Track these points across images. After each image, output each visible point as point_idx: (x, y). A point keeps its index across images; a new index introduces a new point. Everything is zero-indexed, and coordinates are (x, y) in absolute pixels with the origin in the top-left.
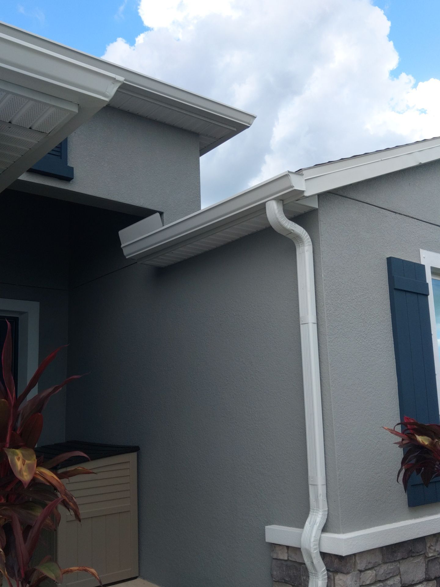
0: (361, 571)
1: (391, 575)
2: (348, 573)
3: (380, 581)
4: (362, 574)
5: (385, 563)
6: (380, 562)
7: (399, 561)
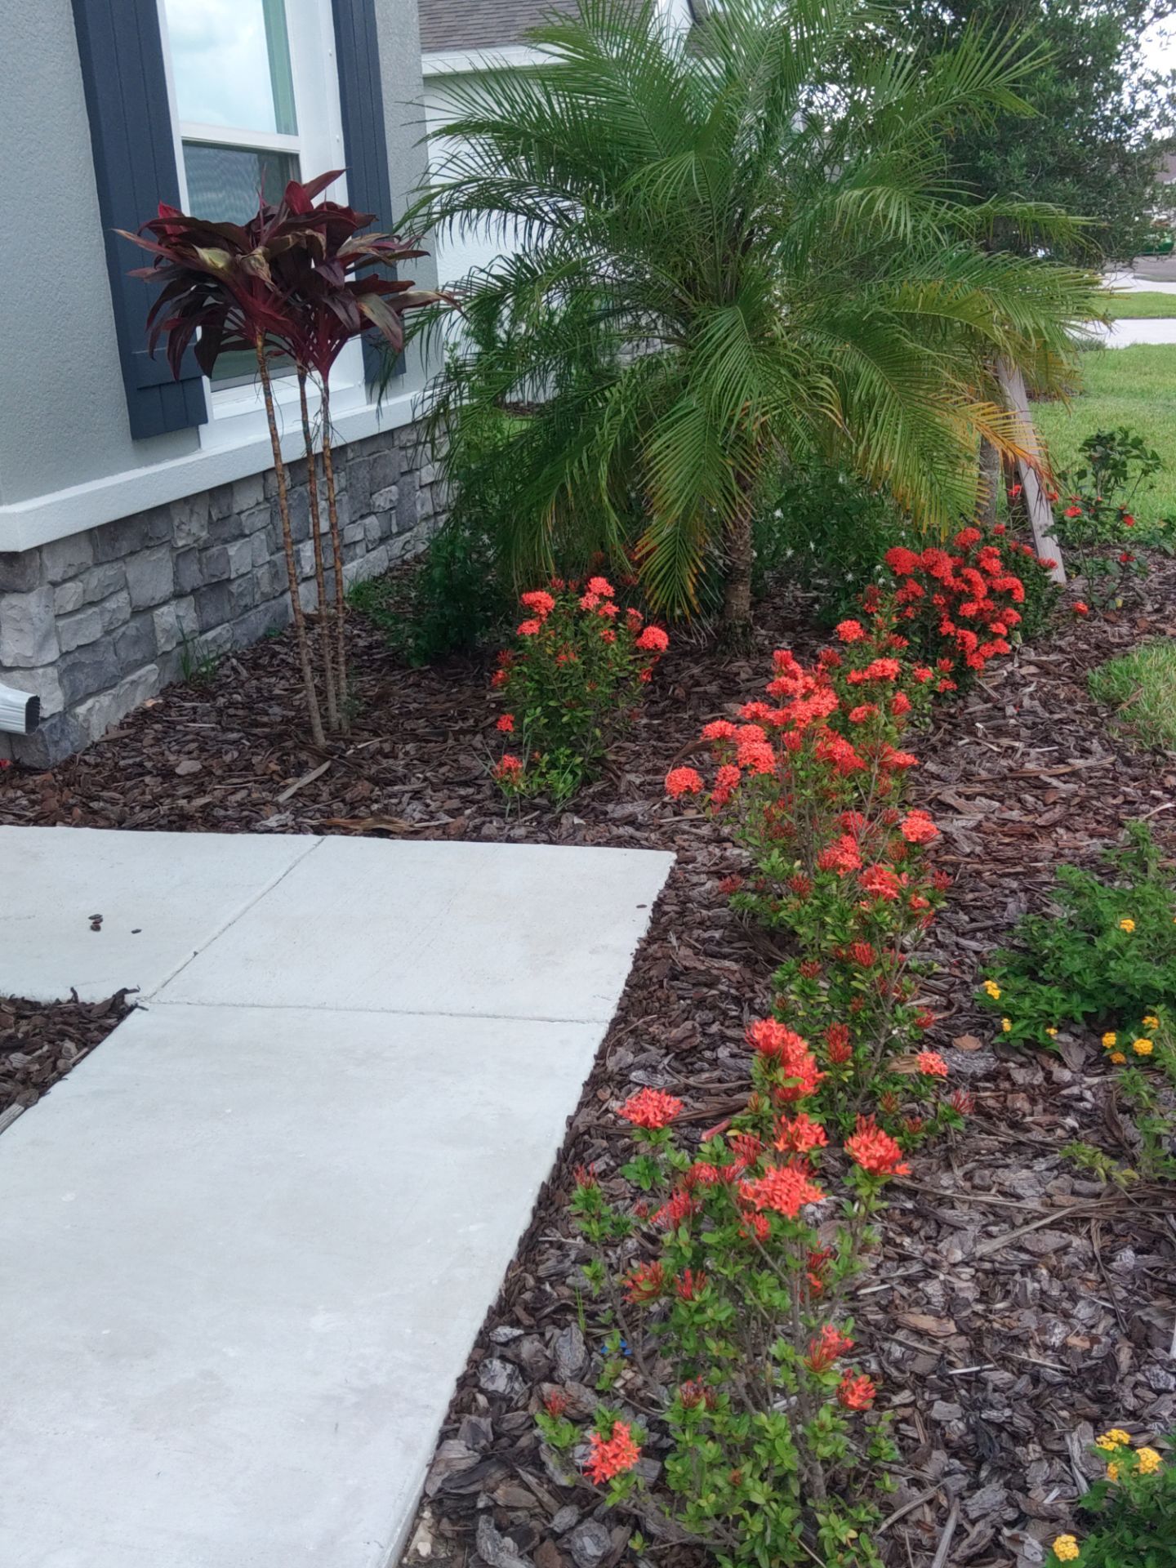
0: (54, 584)
1: (111, 589)
2: (30, 590)
3: (92, 604)
4: (57, 590)
5: (98, 564)
6: (90, 563)
7: (123, 558)
